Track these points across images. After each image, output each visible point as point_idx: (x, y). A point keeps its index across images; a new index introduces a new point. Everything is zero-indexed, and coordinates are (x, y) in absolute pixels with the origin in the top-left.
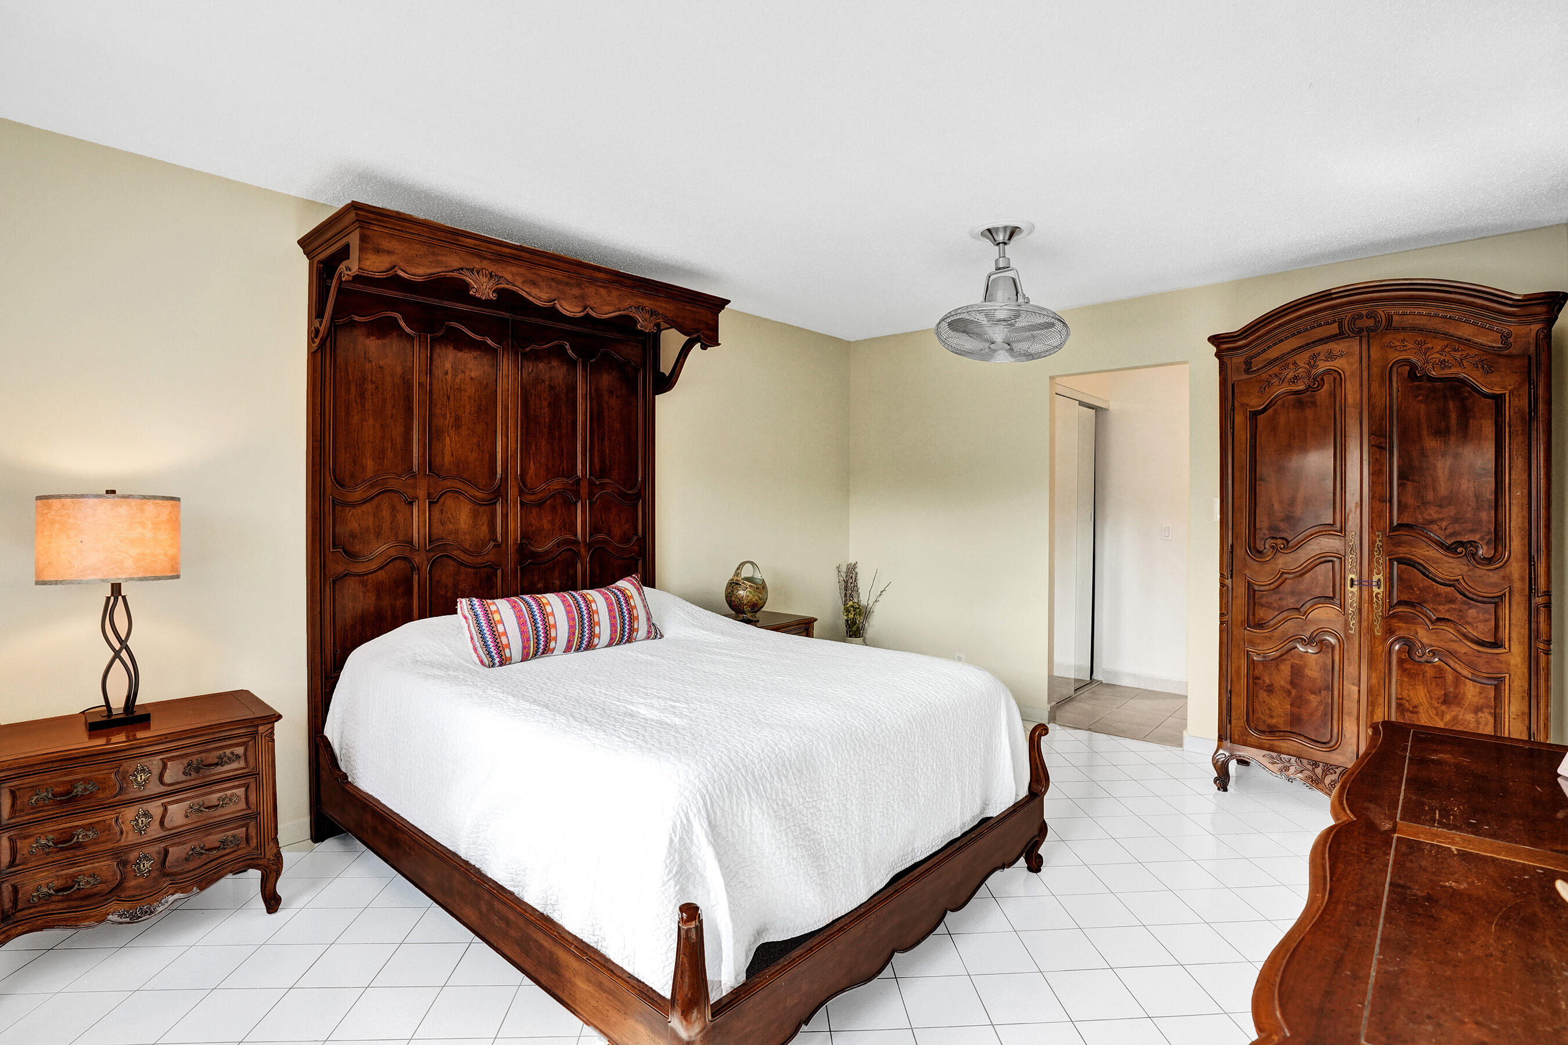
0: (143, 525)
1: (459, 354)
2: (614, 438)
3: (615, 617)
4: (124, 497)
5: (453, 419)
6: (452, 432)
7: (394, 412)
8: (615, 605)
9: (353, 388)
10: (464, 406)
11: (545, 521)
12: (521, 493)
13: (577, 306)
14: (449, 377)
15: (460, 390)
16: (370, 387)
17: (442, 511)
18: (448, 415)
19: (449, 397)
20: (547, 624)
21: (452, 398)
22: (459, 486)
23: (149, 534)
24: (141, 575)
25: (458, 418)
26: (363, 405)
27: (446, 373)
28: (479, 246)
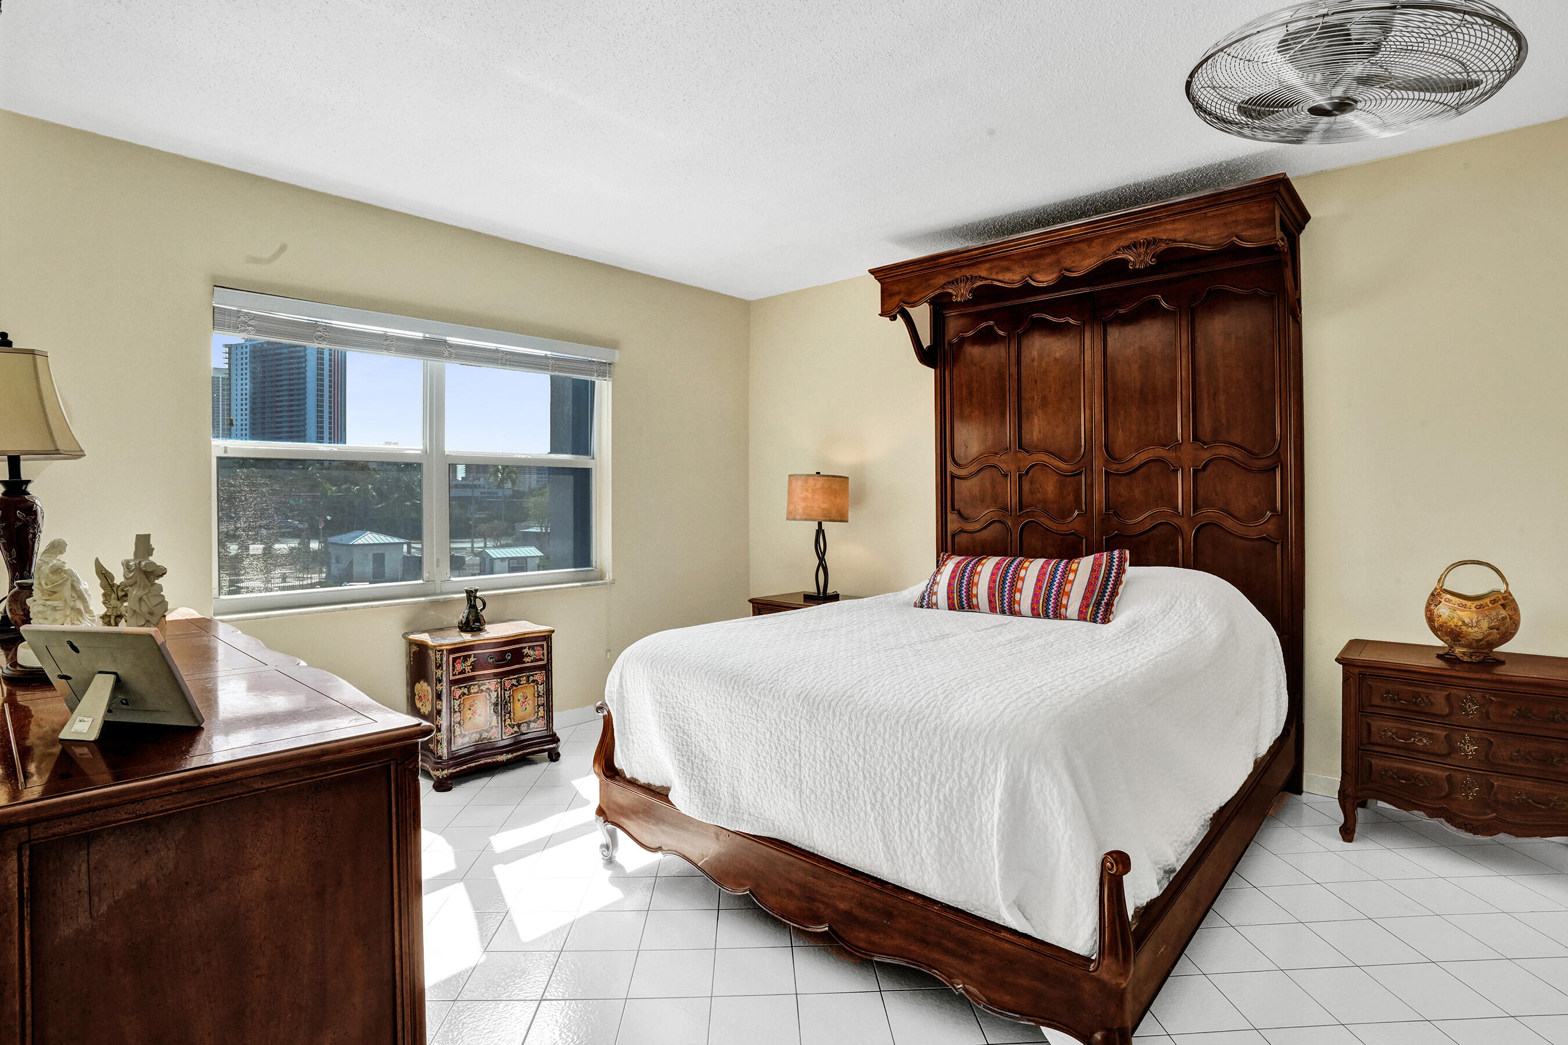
0: (807, 491)
1: (1044, 341)
2: (1233, 390)
3: (1041, 588)
4: (824, 476)
5: (1039, 400)
6: (1040, 412)
7: (993, 402)
8: (1047, 576)
9: (964, 388)
10: (1050, 387)
11: (1137, 491)
12: (1106, 463)
13: (1053, 273)
14: (1036, 363)
15: (1045, 372)
16: (975, 385)
17: (1031, 482)
18: (1036, 397)
19: (1036, 381)
20: (971, 581)
21: (1038, 382)
22: (1044, 460)
23: (810, 495)
24: (805, 517)
25: (1044, 398)
26: (971, 401)
27: (1033, 360)
28: (954, 259)
